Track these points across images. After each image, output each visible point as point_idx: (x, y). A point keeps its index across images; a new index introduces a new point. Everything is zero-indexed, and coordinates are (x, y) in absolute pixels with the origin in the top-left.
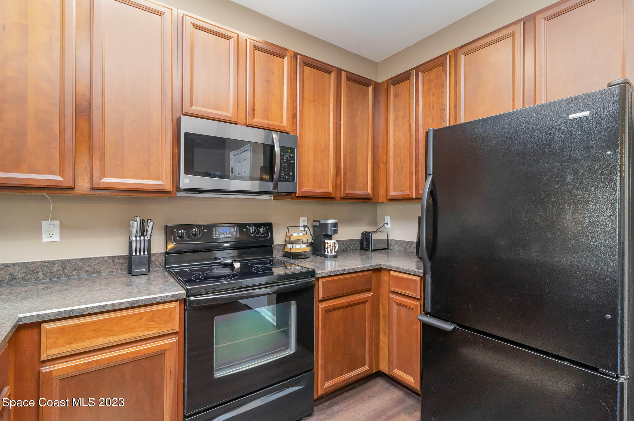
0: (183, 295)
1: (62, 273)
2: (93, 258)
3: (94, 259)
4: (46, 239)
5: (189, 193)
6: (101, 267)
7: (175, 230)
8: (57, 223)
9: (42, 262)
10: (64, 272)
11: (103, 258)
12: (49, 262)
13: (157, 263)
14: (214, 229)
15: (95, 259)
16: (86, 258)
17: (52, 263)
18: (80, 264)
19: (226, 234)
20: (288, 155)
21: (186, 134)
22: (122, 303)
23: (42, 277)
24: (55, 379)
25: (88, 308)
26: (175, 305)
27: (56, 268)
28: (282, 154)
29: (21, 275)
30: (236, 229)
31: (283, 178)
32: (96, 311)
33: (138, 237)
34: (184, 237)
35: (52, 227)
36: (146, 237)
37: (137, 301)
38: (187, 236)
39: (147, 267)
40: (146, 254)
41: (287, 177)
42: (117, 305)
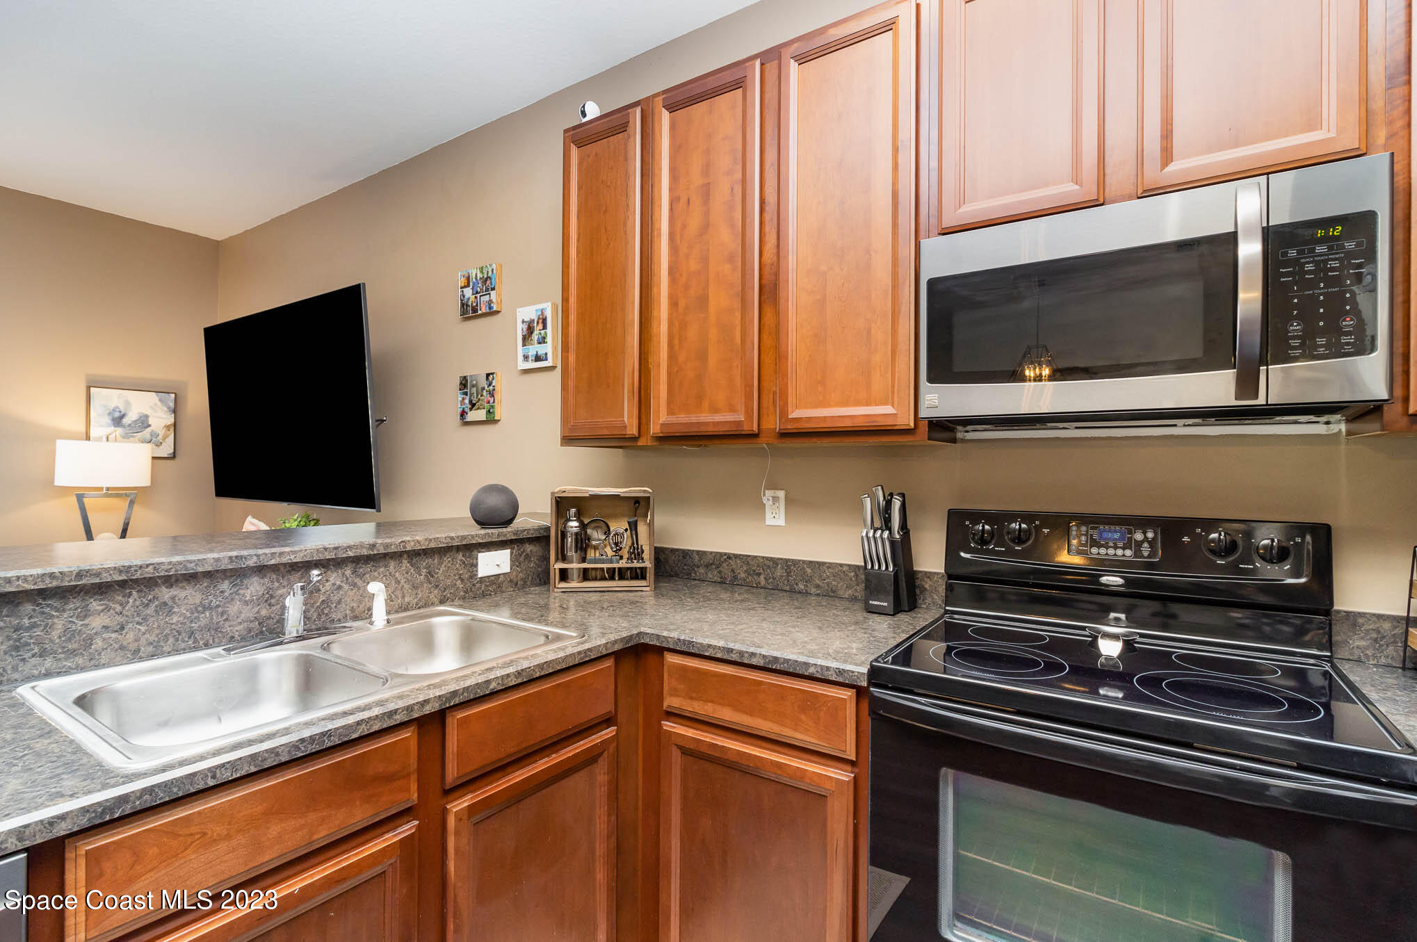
0: (861, 679)
1: (786, 582)
2: (826, 563)
3: (827, 565)
4: (769, 520)
5: (994, 428)
6: (838, 583)
7: (967, 523)
8: (781, 494)
9: (763, 557)
10: (788, 581)
11: (841, 565)
12: (771, 559)
13: (935, 597)
14: (1075, 528)
15: (830, 565)
16: (817, 562)
17: (775, 561)
18: (809, 571)
19: (1116, 548)
20: (1330, 248)
21: (932, 283)
22: (753, 655)
23: (763, 582)
24: (674, 749)
25: (709, 646)
26: (847, 694)
27: (779, 572)
28: (1293, 253)
29: (743, 575)
30: (1150, 535)
31: (1302, 346)
32: (719, 655)
33: (872, 531)
34: (987, 543)
35: (775, 499)
36: (888, 532)
37: (776, 659)
38: (993, 542)
39: (891, 598)
40: (891, 569)
41: (1321, 341)
42: (746, 655)
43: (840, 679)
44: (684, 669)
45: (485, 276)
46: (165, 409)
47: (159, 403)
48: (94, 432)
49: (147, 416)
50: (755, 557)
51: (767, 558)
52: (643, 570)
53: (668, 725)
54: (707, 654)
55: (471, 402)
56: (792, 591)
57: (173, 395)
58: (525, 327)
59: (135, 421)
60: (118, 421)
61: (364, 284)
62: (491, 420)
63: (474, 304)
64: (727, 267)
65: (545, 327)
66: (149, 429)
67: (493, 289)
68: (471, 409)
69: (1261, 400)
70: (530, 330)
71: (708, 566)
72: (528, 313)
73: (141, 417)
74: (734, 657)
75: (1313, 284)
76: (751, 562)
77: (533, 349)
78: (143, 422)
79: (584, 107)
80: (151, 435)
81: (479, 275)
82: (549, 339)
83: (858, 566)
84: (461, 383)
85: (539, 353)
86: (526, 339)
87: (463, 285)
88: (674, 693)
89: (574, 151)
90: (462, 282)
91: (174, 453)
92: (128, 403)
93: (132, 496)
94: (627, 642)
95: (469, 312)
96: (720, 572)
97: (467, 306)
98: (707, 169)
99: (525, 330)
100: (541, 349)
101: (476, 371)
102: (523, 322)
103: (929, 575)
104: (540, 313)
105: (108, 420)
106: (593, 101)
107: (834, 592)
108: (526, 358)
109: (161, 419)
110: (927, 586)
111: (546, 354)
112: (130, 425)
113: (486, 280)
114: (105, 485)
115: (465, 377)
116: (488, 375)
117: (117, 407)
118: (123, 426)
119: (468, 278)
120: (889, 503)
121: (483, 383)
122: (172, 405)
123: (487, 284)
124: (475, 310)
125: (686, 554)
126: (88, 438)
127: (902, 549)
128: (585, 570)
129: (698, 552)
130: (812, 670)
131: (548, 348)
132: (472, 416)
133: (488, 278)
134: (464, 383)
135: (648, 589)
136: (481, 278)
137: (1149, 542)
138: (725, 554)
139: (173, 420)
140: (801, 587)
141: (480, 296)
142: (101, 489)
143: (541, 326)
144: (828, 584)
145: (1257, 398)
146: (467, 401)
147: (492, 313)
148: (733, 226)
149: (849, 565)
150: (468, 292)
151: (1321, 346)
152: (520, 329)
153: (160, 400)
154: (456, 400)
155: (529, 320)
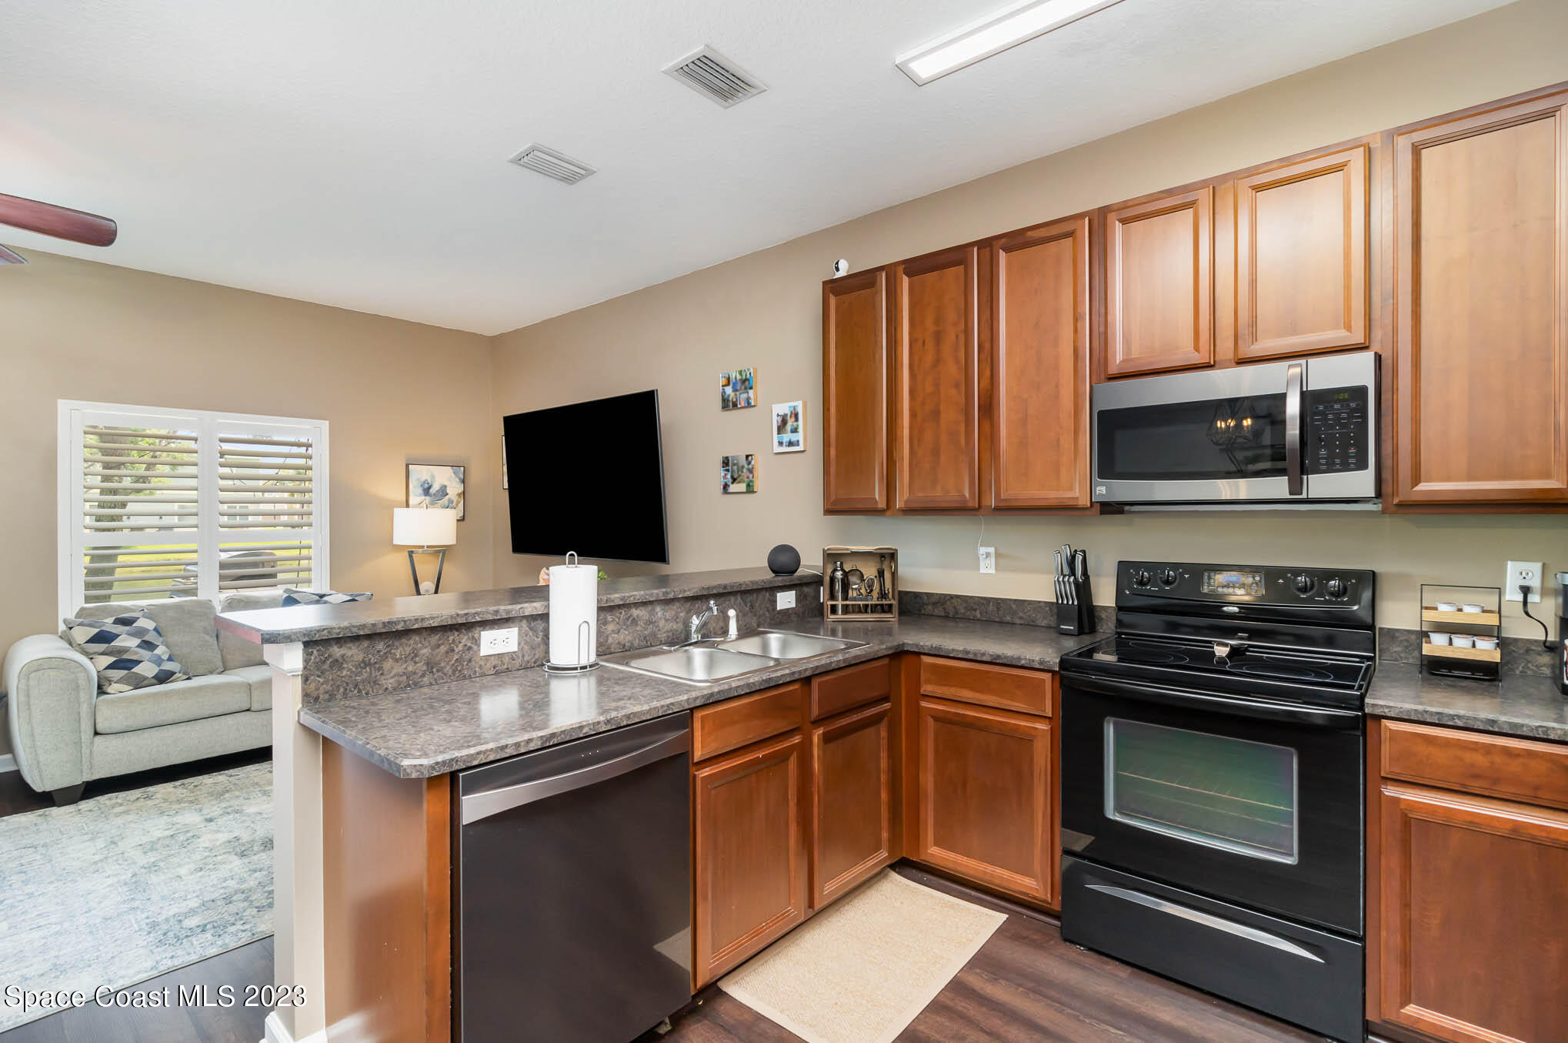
0: (1055, 666)
1: (996, 616)
2: (1027, 601)
4: (983, 570)
6: (1036, 615)
7: (1131, 571)
8: (992, 550)
9: (978, 597)
10: (998, 615)
11: (1040, 602)
12: (985, 598)
13: (1109, 623)
14: (1206, 574)
15: (1031, 602)
16: (1021, 600)
17: (988, 600)
18: (1014, 606)
20: (1342, 406)
21: (1101, 414)
22: (983, 654)
23: (979, 616)
24: (929, 718)
25: (953, 650)
26: (1047, 677)
27: (991, 607)
28: (1321, 408)
29: (962, 611)
30: (1257, 578)
31: (1327, 464)
32: (960, 656)
33: (1062, 577)
34: (1145, 584)
35: (988, 555)
36: (1073, 577)
37: (999, 657)
38: (1150, 584)
39: (1076, 624)
40: (1076, 603)
41: (1337, 461)
42: (979, 655)
43: (1042, 667)
44: (935, 666)
45: (744, 377)
46: (458, 480)
47: (453, 475)
48: (413, 500)
49: (445, 487)
50: (972, 597)
51: (982, 598)
52: (890, 606)
53: (924, 704)
54: (952, 655)
55: (732, 477)
56: (1002, 623)
57: (462, 468)
58: (780, 419)
59: (438, 491)
60: (427, 491)
61: (657, 390)
62: (750, 489)
63: (734, 400)
64: (954, 392)
65: (797, 420)
66: (447, 497)
67: (751, 388)
68: (732, 483)
69: (1304, 496)
70: (784, 422)
71: (934, 604)
72: (783, 408)
73: (441, 488)
74: (971, 656)
75: (1332, 427)
76: (969, 601)
77: (787, 437)
78: (443, 492)
79: (837, 263)
80: (449, 501)
81: (739, 377)
82: (800, 429)
83: (1052, 603)
84: (723, 462)
85: (792, 440)
86: (781, 429)
87: (724, 384)
88: (928, 682)
89: (833, 300)
90: (722, 381)
91: (464, 515)
92: (433, 477)
93: (442, 552)
94: (896, 649)
95: (727, 404)
96: (944, 609)
97: (728, 401)
98: (938, 321)
99: (779, 421)
100: (794, 437)
101: (737, 452)
102: (778, 415)
103: (1105, 608)
104: (792, 409)
105: (420, 491)
106: (847, 261)
107: (1033, 622)
108: (781, 443)
109: (454, 489)
110: (1103, 616)
111: (798, 441)
112: (434, 494)
113: (744, 381)
114: (426, 544)
115: (727, 457)
116: (747, 456)
117: (426, 480)
118: (430, 496)
119: (729, 379)
120: (1073, 557)
121: (743, 462)
122: (462, 477)
123: (746, 383)
124: (735, 405)
125: (917, 595)
126: (407, 506)
127: (1084, 589)
128: (847, 606)
129: (926, 593)
130: (1023, 662)
131: (799, 436)
132: (733, 488)
133: (746, 380)
134: (726, 462)
135: (894, 619)
136: (740, 380)
137: (1256, 583)
138: (949, 595)
139: (463, 489)
140: (1008, 618)
141: (740, 394)
142: (423, 547)
143: (793, 419)
144: (1029, 616)
145: (1301, 494)
146: (729, 476)
147: (749, 405)
148: (957, 362)
149: (1045, 602)
150: (729, 390)
151: (1338, 464)
152: (776, 421)
153: (454, 473)
154: (719, 475)
155: (782, 414)
